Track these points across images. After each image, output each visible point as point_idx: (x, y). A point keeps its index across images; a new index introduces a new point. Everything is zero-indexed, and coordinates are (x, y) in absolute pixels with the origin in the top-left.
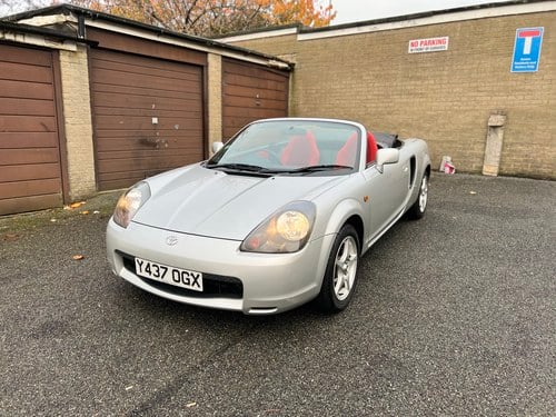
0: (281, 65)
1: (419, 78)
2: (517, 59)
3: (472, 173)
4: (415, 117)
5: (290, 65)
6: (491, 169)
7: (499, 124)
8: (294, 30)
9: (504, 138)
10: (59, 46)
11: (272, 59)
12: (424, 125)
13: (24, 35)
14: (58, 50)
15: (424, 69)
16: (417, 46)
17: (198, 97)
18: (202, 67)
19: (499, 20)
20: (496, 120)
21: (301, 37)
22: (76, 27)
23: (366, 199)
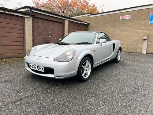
0: (85, 23)
1: (123, 26)
2: (151, 21)
3: (138, 53)
4: (122, 37)
5: (88, 23)
6: (144, 52)
7: (146, 39)
8: (89, 14)
9: (148, 43)
11: (83, 22)
12: (125, 39)
13: (16, 13)
14: (25, 17)
15: (125, 24)
16: (123, 18)
17: (62, 31)
18: (63, 23)
20: (145, 38)
21: (91, 16)
22: (30, 12)
23: (94, 51)
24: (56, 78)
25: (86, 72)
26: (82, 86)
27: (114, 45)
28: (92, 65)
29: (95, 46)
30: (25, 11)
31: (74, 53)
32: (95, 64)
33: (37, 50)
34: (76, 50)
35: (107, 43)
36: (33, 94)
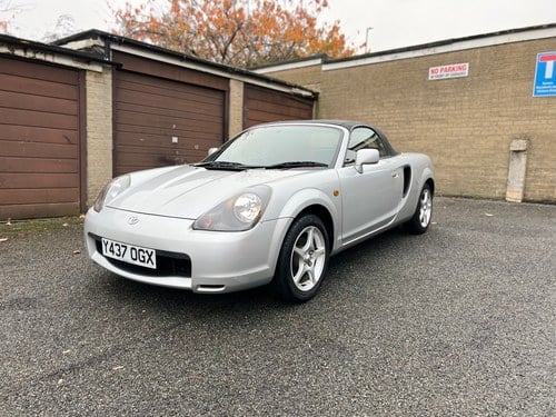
0: (304, 93)
1: (439, 104)
2: (539, 83)
3: (497, 200)
4: (436, 143)
5: (313, 93)
6: (515, 195)
7: (521, 149)
8: (319, 61)
9: (527, 163)
10: (86, 67)
11: (295, 87)
12: (446, 151)
13: (53, 55)
14: (85, 71)
15: (445, 95)
16: (437, 73)
17: (219, 120)
18: (223, 92)
19: (519, 45)
20: (520, 145)
21: (325, 67)
22: (103, 51)
23: (336, 194)
24: (200, 289)
25: (308, 268)
26: (293, 319)
27: (407, 170)
28: (329, 242)
29: (338, 174)
30: (86, 48)
31: (265, 199)
32: (340, 238)
33: (128, 189)
34: (270, 191)
35: (382, 162)
36: (116, 349)
